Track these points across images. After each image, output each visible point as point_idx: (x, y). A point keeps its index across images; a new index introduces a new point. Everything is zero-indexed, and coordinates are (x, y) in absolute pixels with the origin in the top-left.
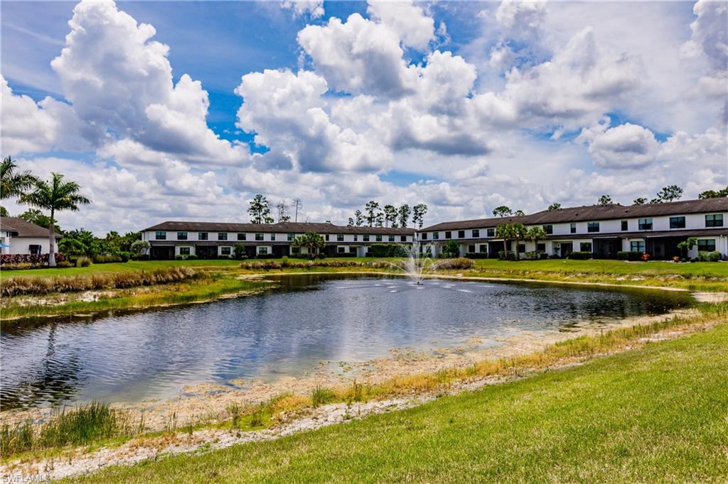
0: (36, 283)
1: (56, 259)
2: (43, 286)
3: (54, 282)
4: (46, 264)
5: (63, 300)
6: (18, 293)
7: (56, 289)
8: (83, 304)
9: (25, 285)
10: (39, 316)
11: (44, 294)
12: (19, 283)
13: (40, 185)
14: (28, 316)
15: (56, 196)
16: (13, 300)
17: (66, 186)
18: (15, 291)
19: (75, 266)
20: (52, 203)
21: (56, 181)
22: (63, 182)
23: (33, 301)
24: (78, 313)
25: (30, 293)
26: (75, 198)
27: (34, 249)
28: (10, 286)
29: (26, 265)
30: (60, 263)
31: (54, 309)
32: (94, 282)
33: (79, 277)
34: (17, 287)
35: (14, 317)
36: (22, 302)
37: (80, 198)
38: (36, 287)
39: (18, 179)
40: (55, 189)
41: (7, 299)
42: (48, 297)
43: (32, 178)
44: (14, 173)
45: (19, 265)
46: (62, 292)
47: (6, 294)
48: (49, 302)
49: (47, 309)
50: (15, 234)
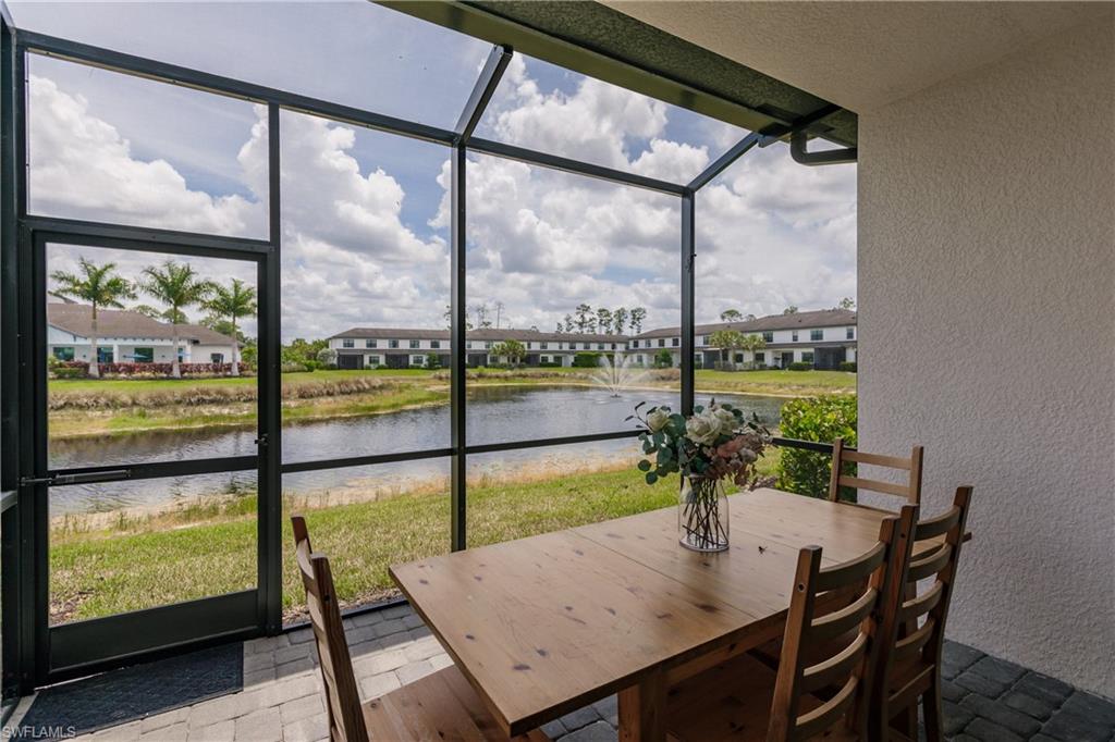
0: (219, 392)
1: (239, 369)
2: (226, 395)
4: (229, 373)
5: (246, 409)
6: (201, 402)
7: (239, 398)
10: (222, 424)
11: (227, 403)
12: (203, 392)
13: (221, 293)
14: (212, 424)
15: (237, 303)
16: (197, 409)
17: (247, 294)
18: (198, 400)
20: (233, 310)
21: (236, 287)
22: (245, 290)
23: (216, 410)
25: (212, 402)
27: (217, 358)
28: (193, 396)
29: (208, 374)
30: (243, 373)
31: (237, 419)
34: (200, 396)
35: (199, 425)
36: (206, 410)
38: (219, 397)
39: (198, 286)
40: (236, 295)
41: (191, 408)
42: (231, 406)
43: (212, 285)
44: (194, 280)
45: (202, 375)
46: (245, 401)
47: (190, 403)
48: (232, 412)
49: (231, 418)
50: (196, 342)
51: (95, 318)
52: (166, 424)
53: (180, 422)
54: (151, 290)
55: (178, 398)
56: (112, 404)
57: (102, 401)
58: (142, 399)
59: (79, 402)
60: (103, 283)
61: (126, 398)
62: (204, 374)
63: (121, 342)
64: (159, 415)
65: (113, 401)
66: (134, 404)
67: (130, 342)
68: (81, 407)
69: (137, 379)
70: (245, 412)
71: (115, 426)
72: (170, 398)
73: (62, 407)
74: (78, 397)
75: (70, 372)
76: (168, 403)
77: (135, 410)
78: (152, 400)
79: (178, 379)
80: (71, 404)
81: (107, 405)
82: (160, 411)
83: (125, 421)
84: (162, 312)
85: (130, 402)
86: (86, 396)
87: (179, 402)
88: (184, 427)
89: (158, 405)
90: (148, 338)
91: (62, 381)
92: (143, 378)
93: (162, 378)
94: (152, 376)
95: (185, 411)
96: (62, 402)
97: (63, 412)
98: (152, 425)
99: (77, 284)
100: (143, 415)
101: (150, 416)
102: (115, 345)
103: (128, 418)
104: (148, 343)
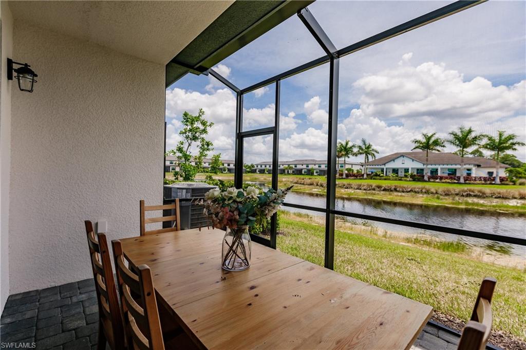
0: (480, 191)
1: (500, 180)
2: (484, 193)
3: (491, 192)
4: (494, 182)
5: (495, 202)
6: (469, 195)
7: (492, 196)
8: (507, 206)
9: (473, 192)
10: (476, 208)
11: (484, 198)
12: (470, 190)
13: (490, 139)
14: (470, 207)
15: (500, 143)
16: (465, 199)
17: (508, 137)
18: (467, 194)
19: (514, 184)
20: (497, 148)
21: (501, 135)
22: (505, 135)
23: (476, 200)
24: (500, 210)
25: (475, 196)
26: (514, 144)
27: (490, 174)
28: (465, 192)
29: (480, 182)
30: (503, 182)
31: (486, 206)
32: (520, 194)
33: (508, 191)
34: (468, 192)
35: (463, 207)
36: (470, 200)
37: (519, 143)
38: (479, 194)
39: (476, 137)
40: (500, 140)
41: (463, 198)
42: (486, 199)
43: (484, 136)
44: (473, 135)
45: (475, 182)
46: (495, 198)
47: (463, 196)
48: (485, 202)
49: (482, 205)
50: (479, 166)
51: (427, 156)
52: (447, 204)
53: (453, 204)
54: (451, 142)
55: (457, 192)
56: (427, 192)
57: (424, 191)
58: (440, 191)
59: (415, 190)
60: (431, 142)
61: (433, 190)
62: (478, 182)
63: (442, 166)
64: (446, 199)
65: (428, 191)
66: (437, 193)
67: (445, 166)
68: (415, 192)
69: (443, 182)
70: (494, 204)
71: (425, 201)
72: (453, 192)
73: (409, 192)
74: (415, 188)
75: (417, 178)
76: (452, 194)
77: (436, 195)
78: (444, 192)
79: (463, 184)
80: (412, 191)
81: (425, 192)
82: (446, 197)
83: (430, 200)
84: (470, 152)
85: (435, 192)
86: (418, 188)
87: (457, 194)
88: (455, 206)
89: (446, 195)
90: (454, 164)
91: (414, 182)
92: (446, 182)
93: (455, 183)
94: (450, 181)
95: (459, 199)
96: (409, 190)
97: (409, 194)
98: (441, 203)
99: (421, 143)
100: (438, 198)
101: (442, 199)
102: (439, 167)
103: (431, 199)
104: (454, 167)
